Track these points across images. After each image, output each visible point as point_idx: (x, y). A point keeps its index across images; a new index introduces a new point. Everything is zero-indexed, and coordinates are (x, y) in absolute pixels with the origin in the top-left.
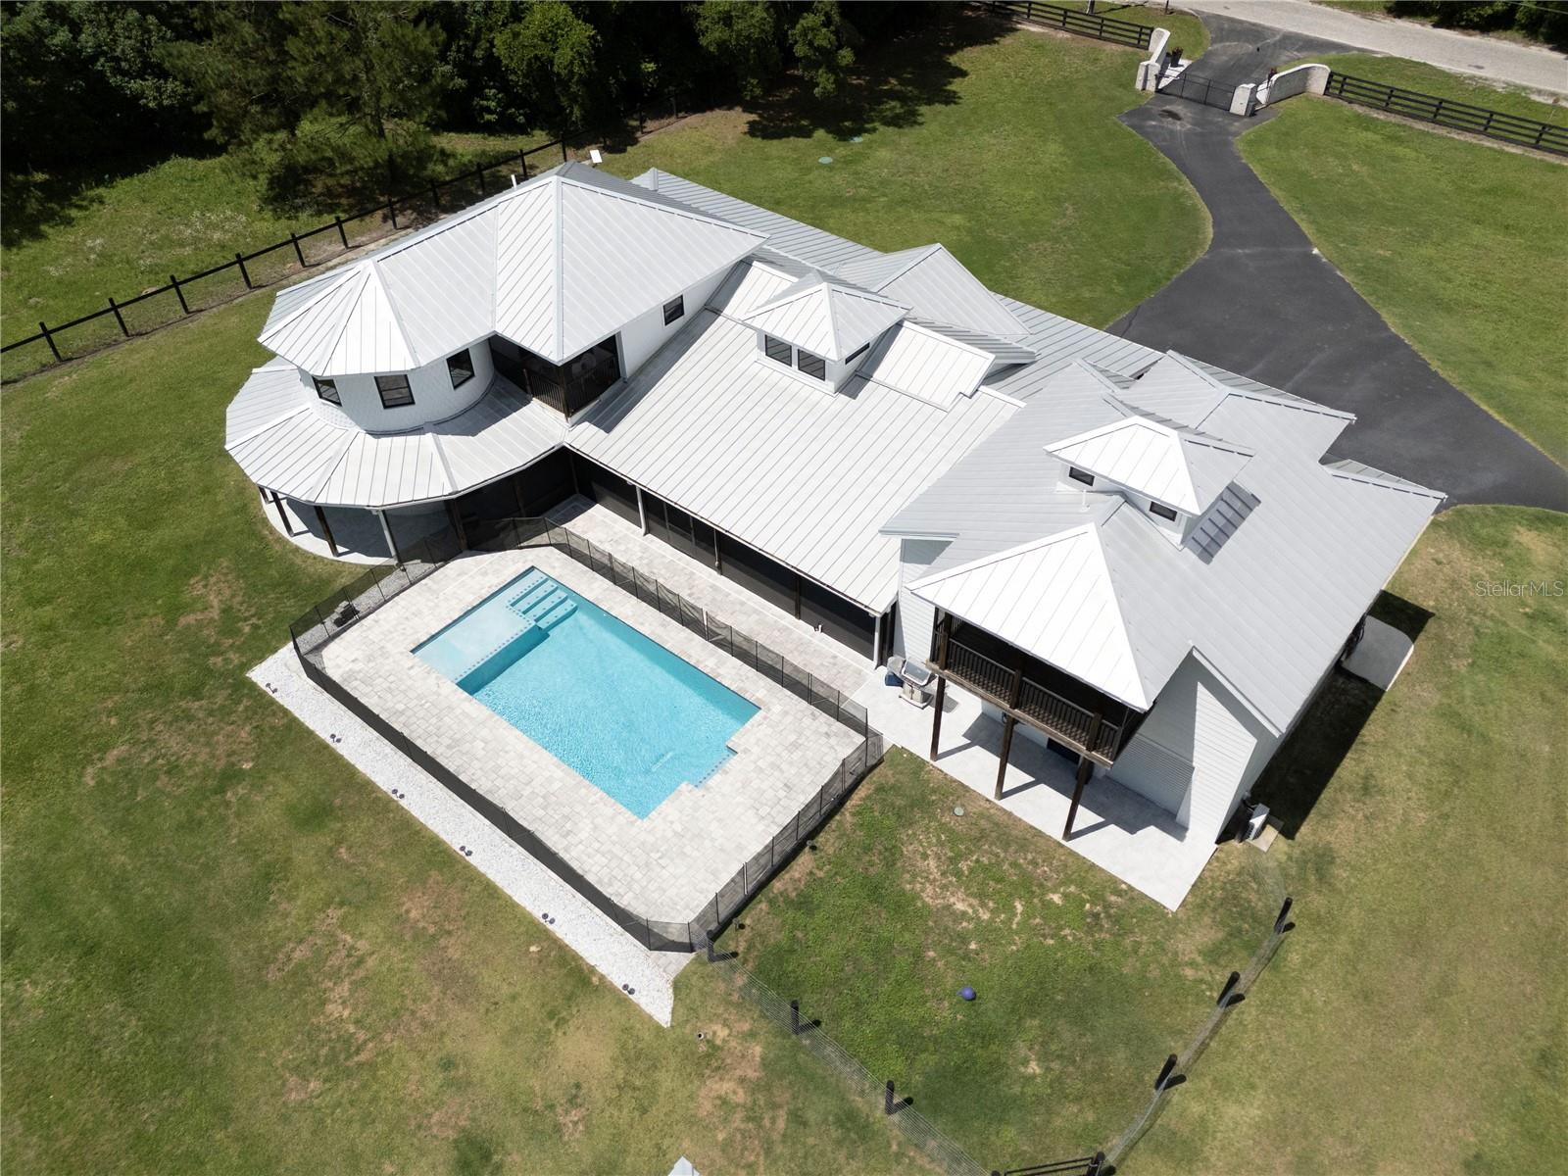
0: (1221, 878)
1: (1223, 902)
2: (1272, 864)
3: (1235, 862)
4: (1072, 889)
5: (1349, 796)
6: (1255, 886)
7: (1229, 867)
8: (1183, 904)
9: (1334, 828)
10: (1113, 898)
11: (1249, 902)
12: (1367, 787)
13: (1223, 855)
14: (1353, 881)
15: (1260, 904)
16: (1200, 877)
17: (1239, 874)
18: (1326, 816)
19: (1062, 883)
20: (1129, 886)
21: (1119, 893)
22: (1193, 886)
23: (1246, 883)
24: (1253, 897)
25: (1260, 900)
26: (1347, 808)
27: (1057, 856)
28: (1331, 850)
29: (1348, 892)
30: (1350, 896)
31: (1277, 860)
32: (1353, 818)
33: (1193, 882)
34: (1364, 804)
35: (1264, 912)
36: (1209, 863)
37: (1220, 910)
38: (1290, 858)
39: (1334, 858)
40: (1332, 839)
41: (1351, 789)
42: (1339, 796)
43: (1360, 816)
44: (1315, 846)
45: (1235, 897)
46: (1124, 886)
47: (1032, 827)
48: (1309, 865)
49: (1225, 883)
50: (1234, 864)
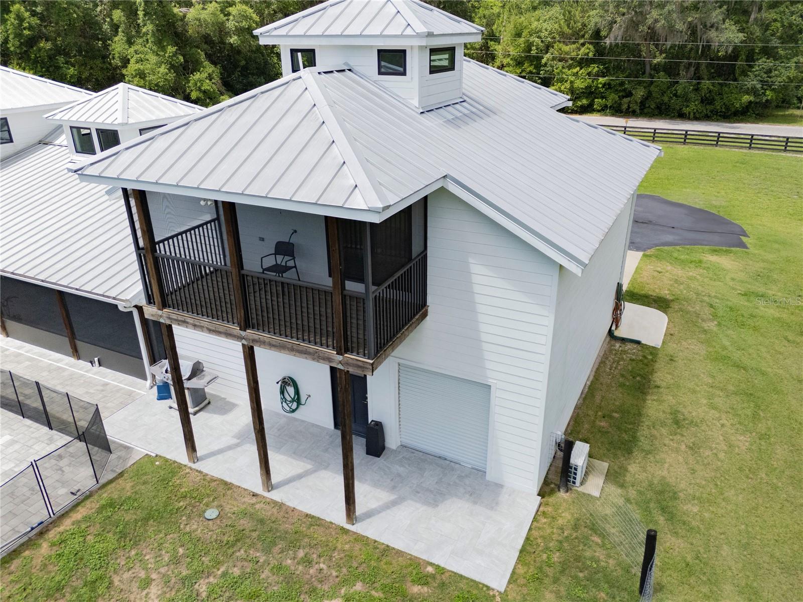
0: (555, 537)
1: (564, 568)
2: (609, 511)
3: (567, 515)
4: (359, 587)
5: (664, 431)
6: (598, 540)
7: (560, 521)
8: (513, 579)
9: (662, 462)
10: (416, 589)
11: (597, 561)
12: (678, 422)
13: (549, 509)
14: (707, 515)
15: (611, 562)
16: (527, 539)
17: (576, 527)
18: (649, 452)
19: (345, 582)
20: (437, 567)
21: (424, 580)
22: (521, 552)
23: (587, 538)
24: (600, 554)
25: (609, 556)
26: (667, 441)
27: (339, 546)
28: (668, 485)
29: (708, 529)
30: (712, 532)
31: (614, 505)
32: (677, 451)
33: (520, 547)
34: (682, 435)
35: (620, 572)
36: (535, 519)
37: (563, 579)
38: (628, 500)
39: (675, 493)
40: (665, 473)
41: (663, 424)
42: (655, 432)
43: (683, 447)
44: (651, 484)
45: (578, 559)
46: (430, 569)
47: (307, 515)
48: (652, 505)
49: (560, 542)
50: (566, 517)
